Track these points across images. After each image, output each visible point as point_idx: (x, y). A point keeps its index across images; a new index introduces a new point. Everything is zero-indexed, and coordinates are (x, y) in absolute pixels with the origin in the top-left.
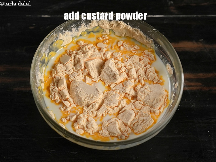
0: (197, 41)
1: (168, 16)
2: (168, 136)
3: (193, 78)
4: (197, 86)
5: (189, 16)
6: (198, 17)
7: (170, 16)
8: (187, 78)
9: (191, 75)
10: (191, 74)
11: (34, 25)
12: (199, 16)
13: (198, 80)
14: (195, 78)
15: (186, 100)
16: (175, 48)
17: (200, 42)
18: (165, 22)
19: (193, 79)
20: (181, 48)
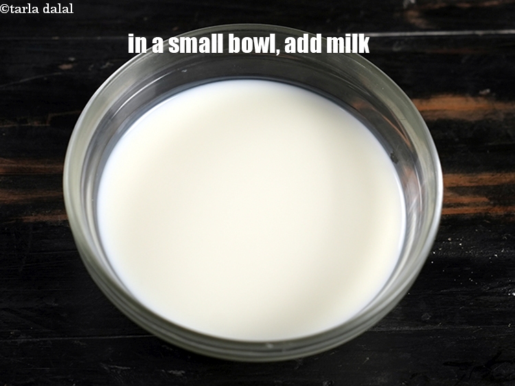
0: (475, 94)
1: (403, 34)
2: (407, 328)
3: (468, 184)
4: (478, 206)
5: (454, 33)
6: (477, 35)
7: (408, 34)
8: (452, 185)
9: (462, 178)
10: (461, 175)
11: (72, 59)
12: (480, 33)
13: (478, 190)
14: (473, 184)
15: (449, 239)
16: (422, 112)
17: (481, 96)
18: (395, 49)
19: (468, 187)
20: (435, 111)
